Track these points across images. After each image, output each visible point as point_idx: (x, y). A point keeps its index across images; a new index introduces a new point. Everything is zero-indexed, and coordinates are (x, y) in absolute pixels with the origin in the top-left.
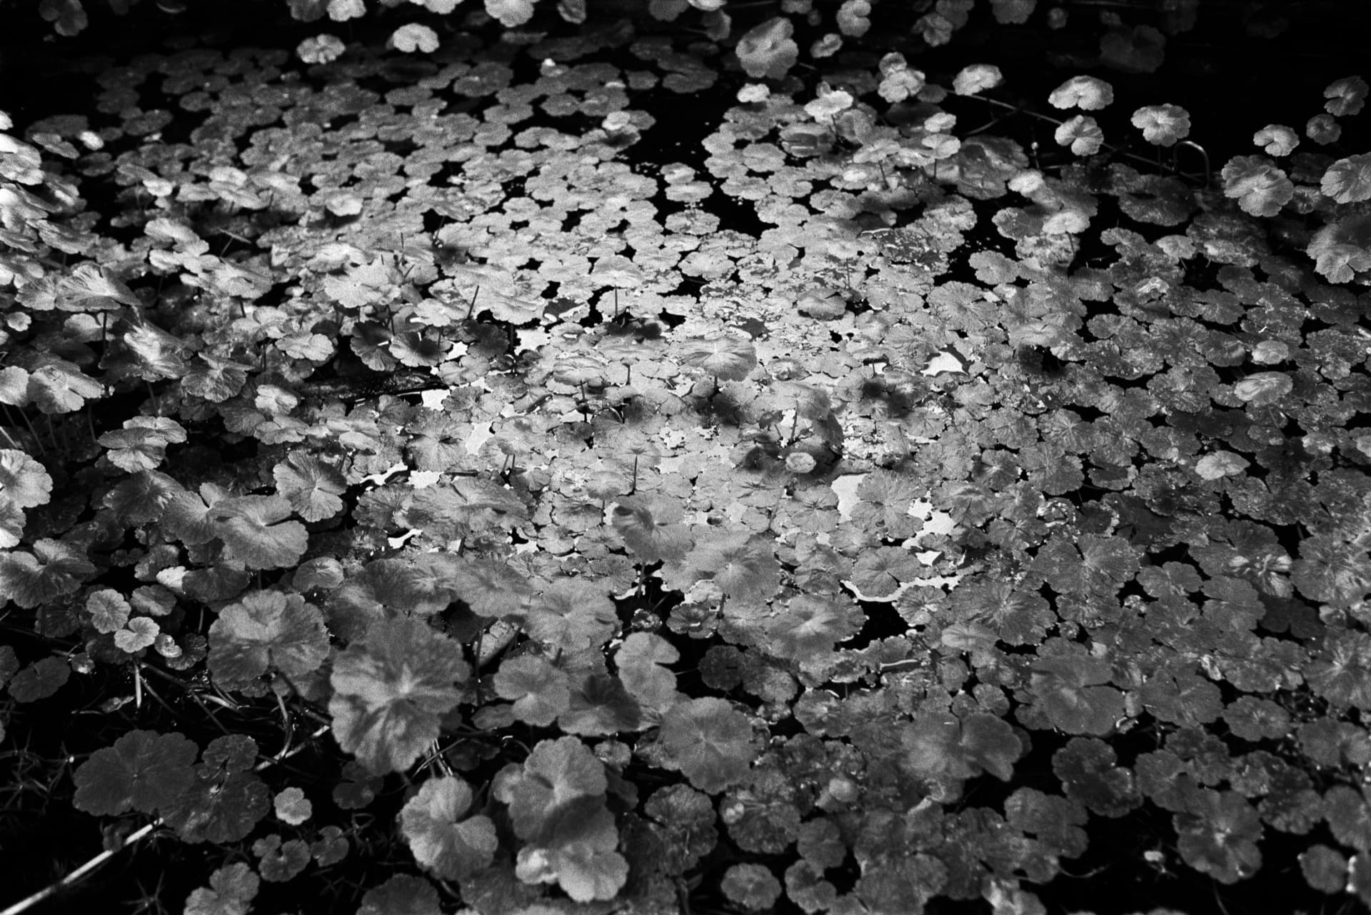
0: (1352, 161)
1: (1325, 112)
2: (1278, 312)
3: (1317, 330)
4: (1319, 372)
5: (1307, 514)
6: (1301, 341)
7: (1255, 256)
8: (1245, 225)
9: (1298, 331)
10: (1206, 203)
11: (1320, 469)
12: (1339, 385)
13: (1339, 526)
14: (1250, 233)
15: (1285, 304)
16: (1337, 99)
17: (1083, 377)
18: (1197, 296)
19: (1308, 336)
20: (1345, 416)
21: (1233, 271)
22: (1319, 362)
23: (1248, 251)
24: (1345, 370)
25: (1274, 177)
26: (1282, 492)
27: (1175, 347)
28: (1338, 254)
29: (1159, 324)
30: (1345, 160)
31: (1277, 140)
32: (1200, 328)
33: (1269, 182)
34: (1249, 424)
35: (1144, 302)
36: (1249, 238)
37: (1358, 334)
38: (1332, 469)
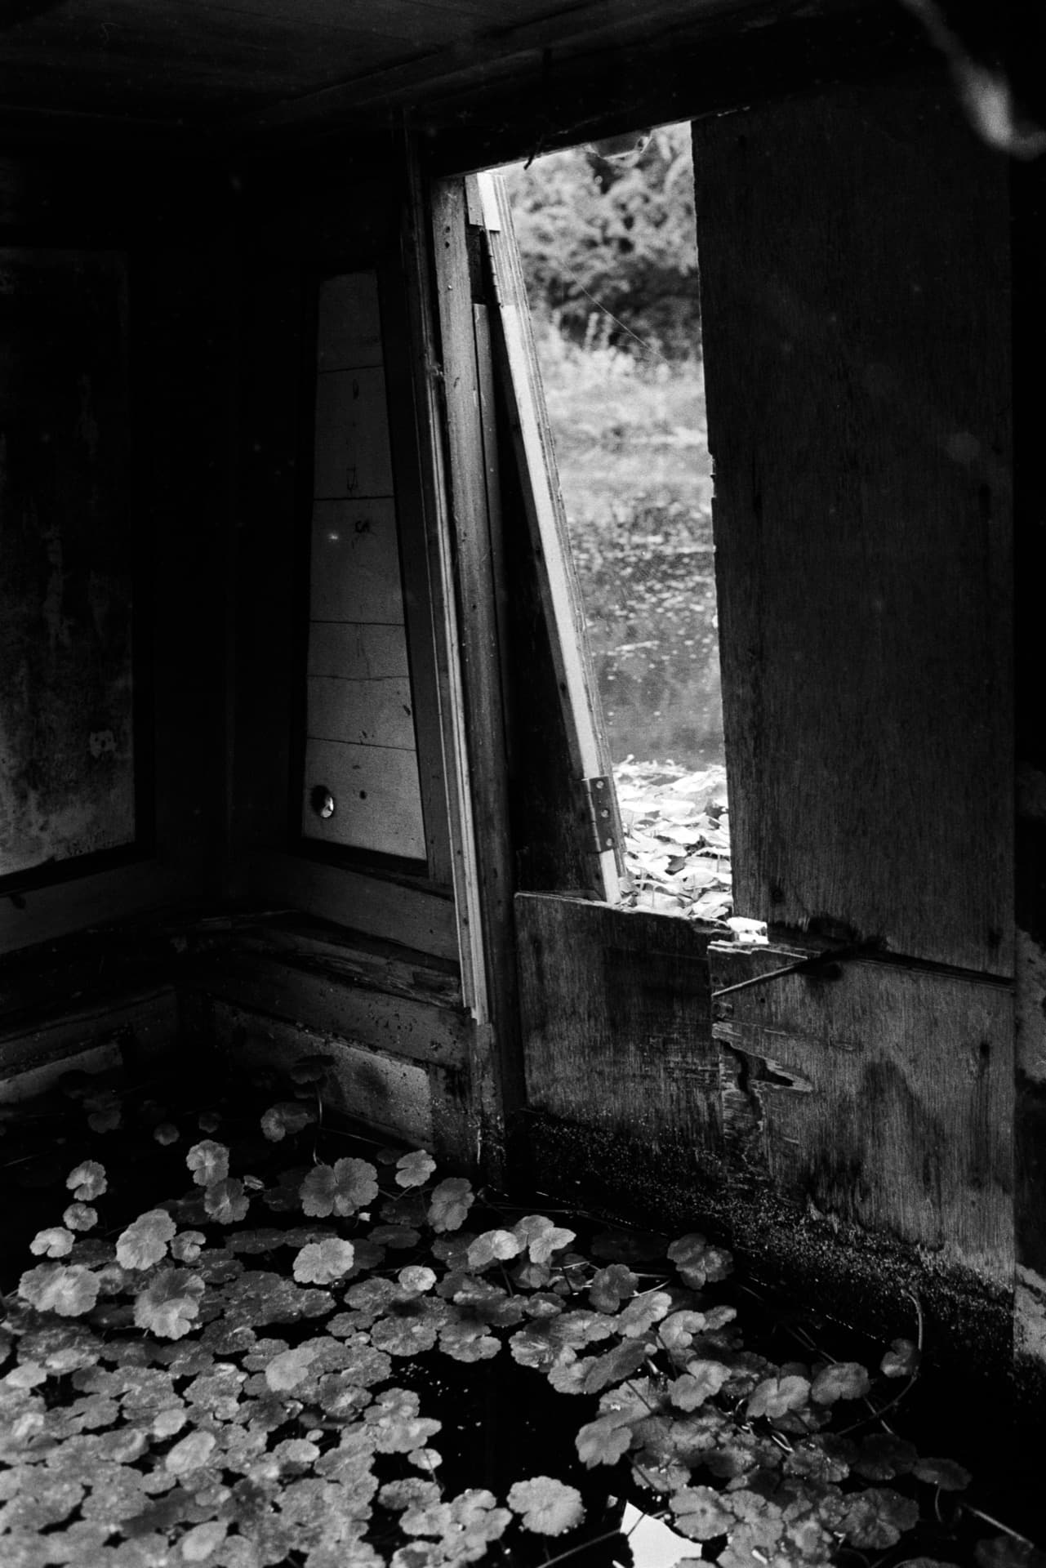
0: (133, 1230)
1: (77, 1201)
2: (145, 1388)
3: (188, 1385)
4: (215, 1418)
5: (291, 1539)
6: (182, 1402)
7: (92, 1352)
8: (64, 1330)
9: (174, 1395)
10: (18, 1327)
11: (274, 1496)
12: (240, 1419)
13: (322, 1532)
14: (74, 1335)
15: (147, 1379)
16: (81, 1186)
17: (19, 1543)
18: (69, 1412)
19: (185, 1394)
20: (261, 1441)
21: (85, 1374)
22: (210, 1410)
23: (84, 1351)
24: (233, 1405)
25: (75, 1275)
26: (260, 1534)
27: (81, 1468)
28: (167, 1312)
29: (53, 1454)
30: (127, 1232)
31: (51, 1241)
32: (91, 1438)
33: (72, 1281)
34: (191, 1496)
35: (25, 1445)
36: (77, 1339)
37: (221, 1370)
38: (284, 1490)
